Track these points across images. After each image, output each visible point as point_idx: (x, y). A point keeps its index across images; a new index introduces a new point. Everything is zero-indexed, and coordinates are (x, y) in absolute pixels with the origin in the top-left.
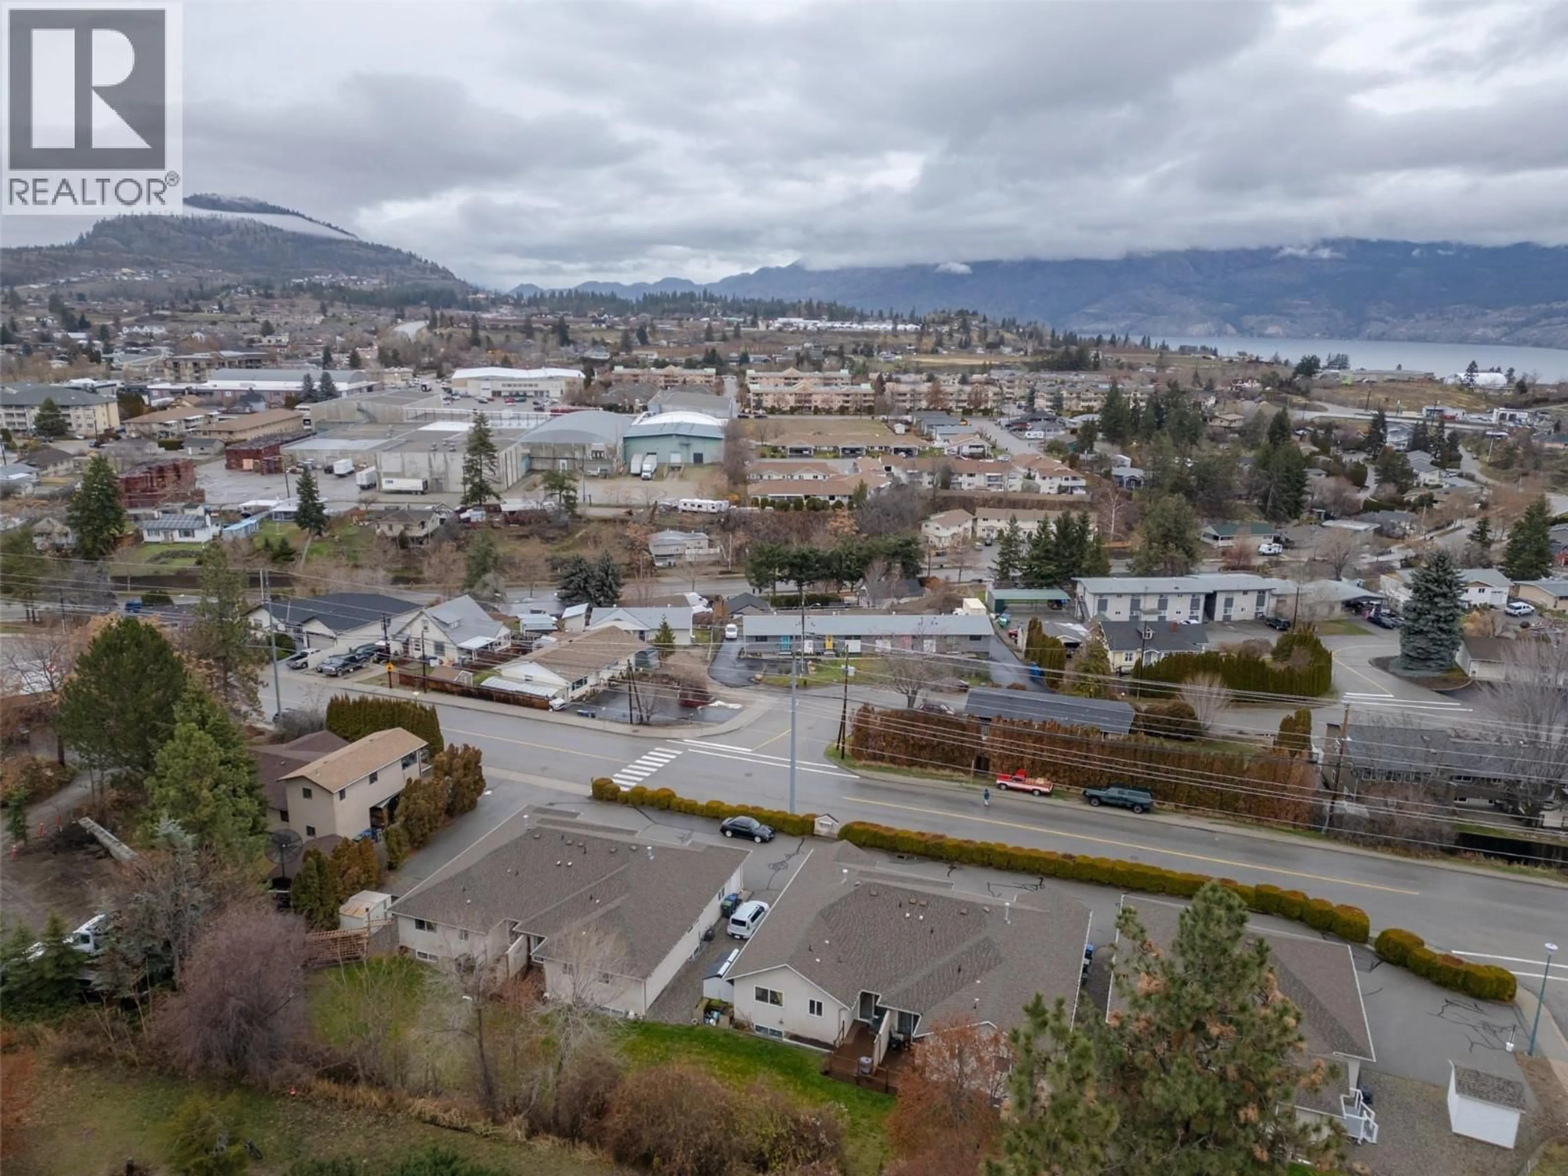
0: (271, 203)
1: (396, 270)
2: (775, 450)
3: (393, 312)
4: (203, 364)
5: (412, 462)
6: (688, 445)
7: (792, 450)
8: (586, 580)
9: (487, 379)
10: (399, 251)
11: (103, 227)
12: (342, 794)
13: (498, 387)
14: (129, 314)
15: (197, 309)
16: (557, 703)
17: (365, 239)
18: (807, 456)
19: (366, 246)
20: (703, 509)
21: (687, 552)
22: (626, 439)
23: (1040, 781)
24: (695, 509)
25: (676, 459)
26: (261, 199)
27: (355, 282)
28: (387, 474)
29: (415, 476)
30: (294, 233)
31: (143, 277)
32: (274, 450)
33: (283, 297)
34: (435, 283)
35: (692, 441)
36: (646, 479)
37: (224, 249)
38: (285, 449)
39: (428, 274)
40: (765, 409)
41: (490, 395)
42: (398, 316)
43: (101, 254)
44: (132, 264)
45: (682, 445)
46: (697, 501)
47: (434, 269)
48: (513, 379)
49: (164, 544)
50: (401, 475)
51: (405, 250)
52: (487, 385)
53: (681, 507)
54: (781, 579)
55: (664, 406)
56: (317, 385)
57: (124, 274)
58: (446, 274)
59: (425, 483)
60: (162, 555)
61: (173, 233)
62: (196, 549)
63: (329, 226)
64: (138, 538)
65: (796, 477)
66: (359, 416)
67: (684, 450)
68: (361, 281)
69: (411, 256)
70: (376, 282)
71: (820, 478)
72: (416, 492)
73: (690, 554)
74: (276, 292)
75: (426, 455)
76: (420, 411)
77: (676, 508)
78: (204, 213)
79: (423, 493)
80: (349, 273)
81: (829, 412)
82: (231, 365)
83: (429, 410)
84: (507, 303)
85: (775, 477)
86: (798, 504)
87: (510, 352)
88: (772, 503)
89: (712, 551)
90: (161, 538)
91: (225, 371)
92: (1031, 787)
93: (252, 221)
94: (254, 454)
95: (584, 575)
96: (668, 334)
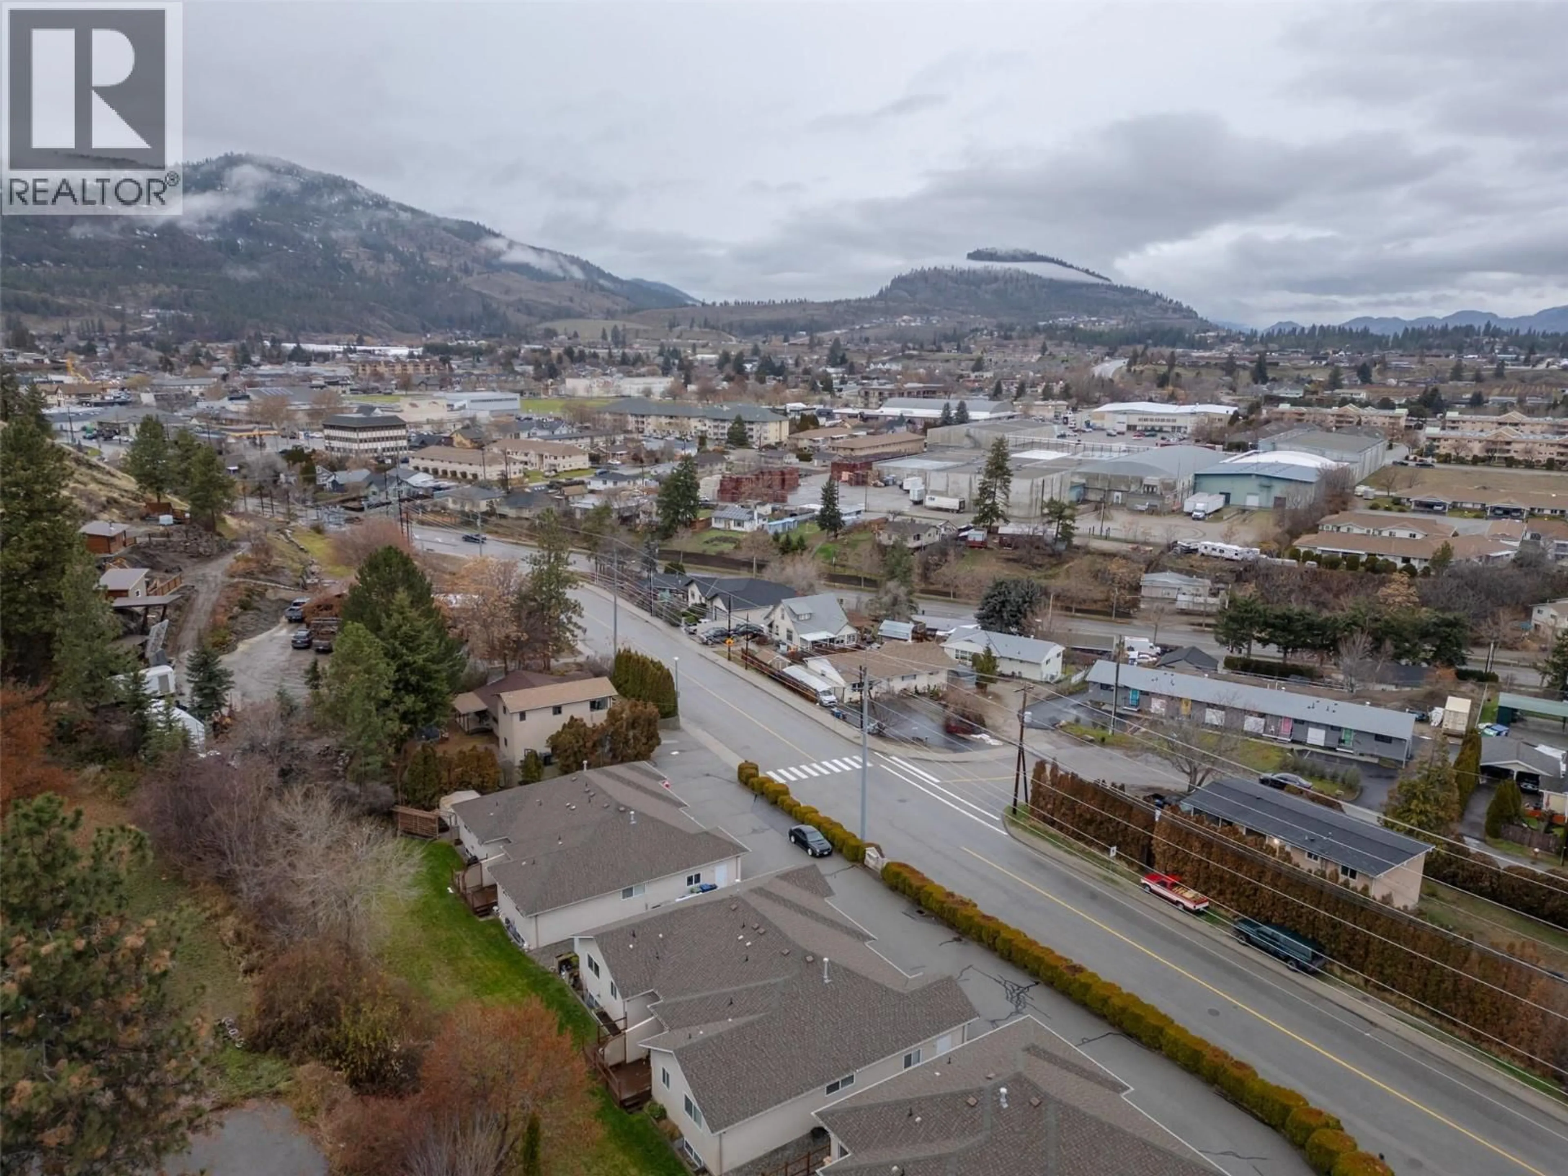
0: (1039, 253)
1: (1138, 311)
2: (1397, 502)
3: (1106, 350)
4: (886, 394)
5: (955, 482)
6: (1269, 487)
7: (1419, 504)
8: (1003, 604)
9: (1125, 413)
10: (1146, 292)
11: (900, 282)
12: (523, 715)
13: (1134, 420)
14: (886, 354)
15: (940, 350)
16: (826, 699)
17: (1116, 282)
18: (1437, 512)
19: (1114, 288)
20: (1226, 555)
21: (1181, 597)
22: (1197, 476)
23: (1191, 893)
24: (1217, 553)
25: (1252, 501)
26: (1032, 251)
27: (1094, 323)
28: (935, 492)
29: (955, 496)
30: (1051, 280)
31: (918, 323)
32: (868, 465)
33: (1019, 338)
34: (1174, 321)
35: (1275, 484)
36: (1197, 519)
37: (988, 297)
38: (876, 466)
39: (1170, 314)
40: (1438, 456)
41: (1123, 428)
42: (1108, 354)
43: (891, 304)
44: (914, 312)
45: (1263, 486)
46: (1221, 545)
47: (1178, 308)
48: (1151, 414)
49: (724, 530)
50: (944, 494)
51: (1152, 291)
52: (1123, 418)
53: (1202, 550)
54: (1259, 640)
55: (1279, 445)
56: (954, 412)
57: (903, 321)
58: (1189, 313)
59: (962, 503)
60: (717, 539)
61: (950, 284)
62: (740, 537)
63: (1087, 271)
64: (708, 522)
65: (1386, 534)
66: (967, 442)
67: (1264, 494)
68: (1099, 321)
69: (1157, 297)
70: (1113, 322)
71: (1418, 537)
72: (953, 511)
73: (1183, 601)
74: (1014, 334)
75: (967, 476)
76: (1029, 439)
77: (1196, 550)
78: (978, 265)
79: (958, 512)
80: (1090, 314)
81: (1461, 461)
82: (910, 394)
83: (1037, 439)
84: (1238, 341)
85: (1356, 531)
86: (1352, 562)
87: (1181, 387)
88: (1318, 558)
89: (1211, 600)
90: (721, 525)
91: (904, 400)
92: (1175, 898)
93: (1018, 271)
94: (851, 468)
95: (1002, 598)
96: (1401, 371)
